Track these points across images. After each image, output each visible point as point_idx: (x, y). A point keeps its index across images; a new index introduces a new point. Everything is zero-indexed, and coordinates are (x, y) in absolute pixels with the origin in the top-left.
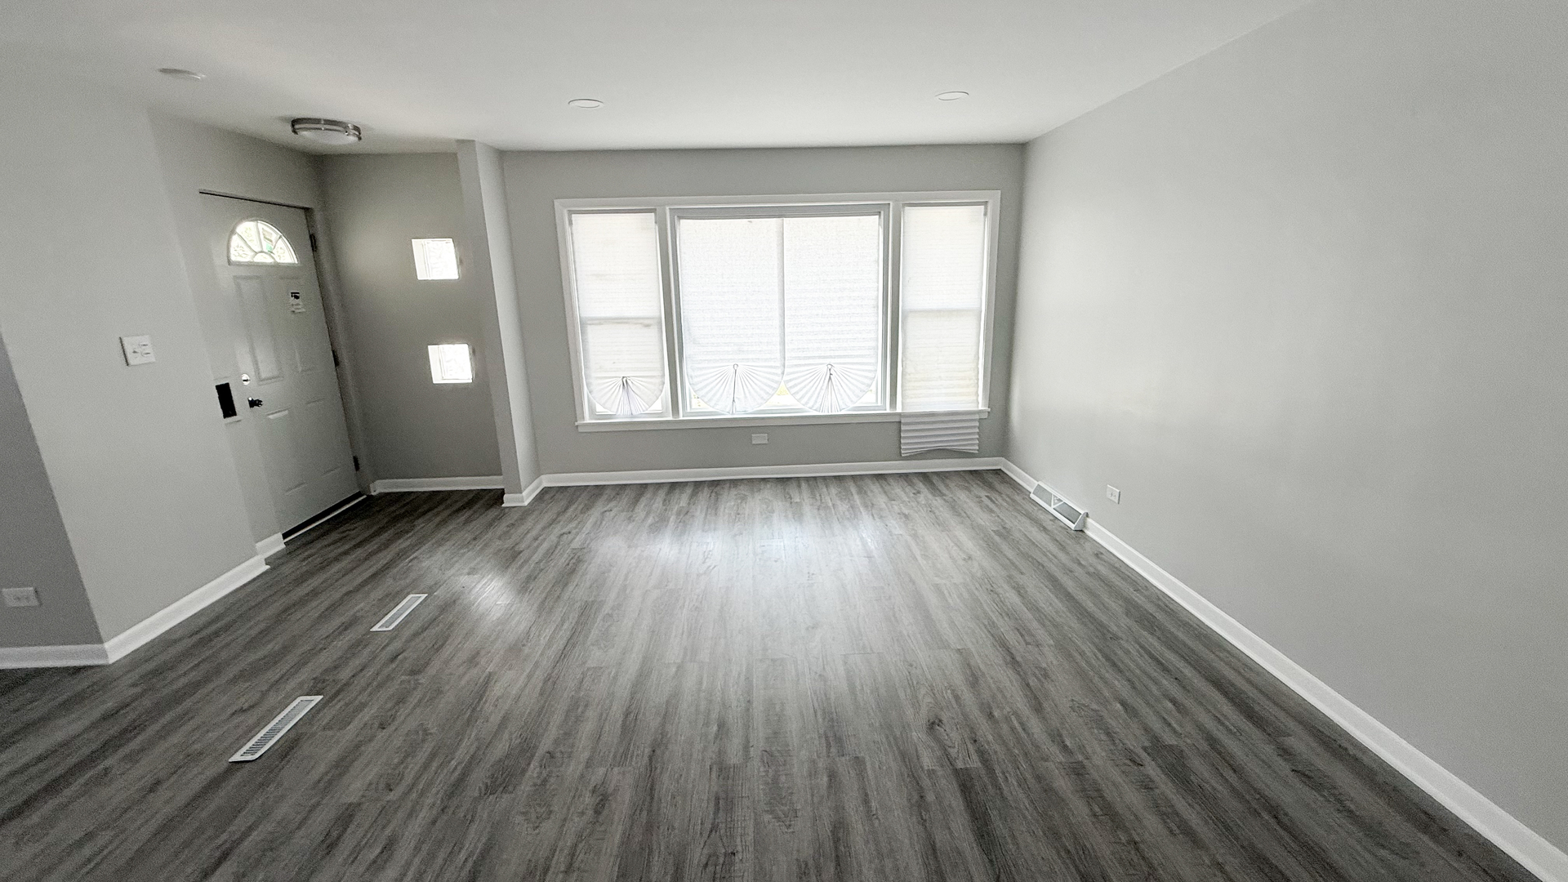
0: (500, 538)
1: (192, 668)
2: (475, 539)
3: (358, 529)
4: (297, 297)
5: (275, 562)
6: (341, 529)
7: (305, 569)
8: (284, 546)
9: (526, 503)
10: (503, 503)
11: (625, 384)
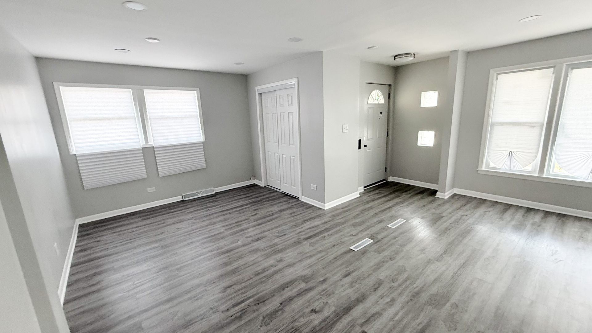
0: (434, 208)
1: (341, 218)
2: (424, 206)
3: (384, 191)
4: (381, 114)
5: (362, 195)
6: (380, 190)
7: (369, 199)
8: (363, 191)
9: (446, 198)
10: (436, 195)
11: (511, 154)
